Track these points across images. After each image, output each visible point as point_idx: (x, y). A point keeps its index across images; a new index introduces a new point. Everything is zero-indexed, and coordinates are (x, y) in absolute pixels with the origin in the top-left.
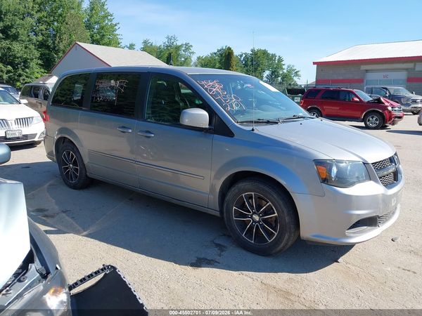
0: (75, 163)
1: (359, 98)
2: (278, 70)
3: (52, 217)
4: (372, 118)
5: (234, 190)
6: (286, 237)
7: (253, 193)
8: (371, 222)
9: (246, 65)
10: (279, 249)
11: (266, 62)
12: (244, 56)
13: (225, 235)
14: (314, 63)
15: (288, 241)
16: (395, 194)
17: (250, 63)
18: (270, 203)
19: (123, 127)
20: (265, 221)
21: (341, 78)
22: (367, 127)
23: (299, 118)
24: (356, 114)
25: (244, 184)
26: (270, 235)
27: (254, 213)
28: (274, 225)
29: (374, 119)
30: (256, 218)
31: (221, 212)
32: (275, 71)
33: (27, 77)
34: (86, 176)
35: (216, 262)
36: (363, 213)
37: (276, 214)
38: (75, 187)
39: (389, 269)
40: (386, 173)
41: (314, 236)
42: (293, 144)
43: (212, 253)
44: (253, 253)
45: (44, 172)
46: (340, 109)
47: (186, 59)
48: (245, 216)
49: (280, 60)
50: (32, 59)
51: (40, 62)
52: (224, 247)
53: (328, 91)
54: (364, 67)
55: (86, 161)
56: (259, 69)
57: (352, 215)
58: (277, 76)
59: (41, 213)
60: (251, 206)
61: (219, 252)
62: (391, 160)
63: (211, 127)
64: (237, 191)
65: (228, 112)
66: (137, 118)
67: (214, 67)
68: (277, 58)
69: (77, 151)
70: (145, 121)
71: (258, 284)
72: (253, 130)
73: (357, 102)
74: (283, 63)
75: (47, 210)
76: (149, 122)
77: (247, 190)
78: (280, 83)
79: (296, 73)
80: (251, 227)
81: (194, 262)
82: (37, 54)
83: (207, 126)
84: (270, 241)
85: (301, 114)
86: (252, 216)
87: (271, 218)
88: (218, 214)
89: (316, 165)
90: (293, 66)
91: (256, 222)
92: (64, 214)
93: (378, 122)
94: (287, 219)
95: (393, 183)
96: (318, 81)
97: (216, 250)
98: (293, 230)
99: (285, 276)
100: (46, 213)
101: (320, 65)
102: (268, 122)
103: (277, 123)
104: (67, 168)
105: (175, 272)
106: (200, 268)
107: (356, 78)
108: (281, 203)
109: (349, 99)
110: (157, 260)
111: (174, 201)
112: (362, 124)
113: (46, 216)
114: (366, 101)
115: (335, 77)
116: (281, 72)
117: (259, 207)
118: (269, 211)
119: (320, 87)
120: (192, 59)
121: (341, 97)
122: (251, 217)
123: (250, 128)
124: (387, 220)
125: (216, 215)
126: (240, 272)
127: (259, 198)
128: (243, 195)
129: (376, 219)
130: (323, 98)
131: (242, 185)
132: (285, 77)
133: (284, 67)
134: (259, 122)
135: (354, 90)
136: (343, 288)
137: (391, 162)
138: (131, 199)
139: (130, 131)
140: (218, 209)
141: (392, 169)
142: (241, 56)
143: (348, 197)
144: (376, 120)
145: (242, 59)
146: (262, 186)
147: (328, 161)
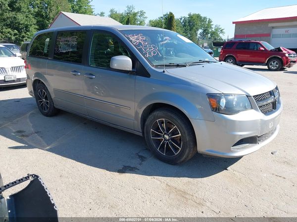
0: (46, 98)
1: (264, 48)
2: (208, 29)
3: (27, 136)
4: (274, 62)
5: (151, 117)
6: (187, 151)
7: (164, 119)
8: (252, 140)
9: (184, 25)
10: (182, 159)
11: (199, 23)
12: (183, 19)
13: (147, 149)
14: (233, 23)
15: (188, 154)
16: (273, 120)
17: (187, 24)
18: (176, 126)
19: (75, 71)
20: (173, 139)
21: (253, 33)
22: (269, 70)
23: (204, 62)
24: (262, 59)
25: (158, 112)
26: (176, 149)
27: (165, 134)
28: (179, 143)
29: (275, 63)
30: (167, 137)
31: (143, 133)
32: (206, 30)
33: (28, 38)
34: (54, 107)
35: (137, 169)
36: (245, 134)
37: (180, 135)
38: (47, 115)
39: (265, 175)
40: (265, 103)
41: (208, 151)
42: (192, 82)
43: (135, 162)
44: (165, 162)
45: (29, 104)
46: (251, 56)
47: (141, 22)
48: (159, 136)
49: (210, 21)
50: (31, 25)
51: (37, 27)
52: (145, 158)
53: (240, 43)
54: (270, 25)
55: (53, 96)
56: (194, 28)
57: (235, 135)
58: (207, 33)
59: (19, 134)
60: (163, 128)
61: (140, 161)
62: (271, 93)
63: (134, 70)
64: (153, 118)
65: (146, 58)
66: (84, 64)
67: (161, 27)
68: (207, 20)
69: (46, 90)
70: (89, 66)
71: (164, 186)
72: (164, 72)
73: (262, 51)
74: (212, 23)
75: (25, 132)
76: (92, 67)
77: (160, 117)
78: (210, 38)
79: (221, 31)
80: (163, 144)
81: (121, 169)
82: (35, 21)
83: (131, 69)
84: (176, 154)
85: (207, 60)
86: (164, 135)
87: (177, 137)
88: (141, 134)
89: (209, 98)
90: (220, 26)
91: (166, 140)
92: (36, 134)
93: (278, 66)
94: (188, 138)
95: (271, 111)
96: (236, 36)
97: (139, 160)
98: (192, 146)
99: (186, 180)
100: (23, 134)
101: (238, 24)
102: (178, 66)
103: (185, 66)
104: (41, 102)
105: (105, 176)
106: (124, 174)
107: (265, 33)
108: (183, 126)
109: (257, 49)
110: (94, 168)
111: (111, 125)
112: (266, 67)
113: (23, 136)
114: (269, 50)
115: (249, 33)
116: (210, 31)
117: (168, 129)
118: (175, 132)
119: (237, 40)
120: (146, 22)
121: (251, 47)
122: (163, 137)
123: (162, 70)
124: (266, 139)
125: (139, 135)
126: (152, 177)
127: (169, 122)
128: (157, 121)
129: (256, 138)
130: (237, 48)
131: (156, 113)
132: (213, 34)
133: (212, 26)
134: (170, 66)
135: (261, 42)
136: (227, 189)
137: (271, 95)
138: (85, 124)
139: (79, 74)
140: (141, 131)
141: (271, 100)
142: (181, 19)
143: (233, 122)
144: (277, 64)
145: (182, 21)
146: (169, 114)
147: (218, 95)
